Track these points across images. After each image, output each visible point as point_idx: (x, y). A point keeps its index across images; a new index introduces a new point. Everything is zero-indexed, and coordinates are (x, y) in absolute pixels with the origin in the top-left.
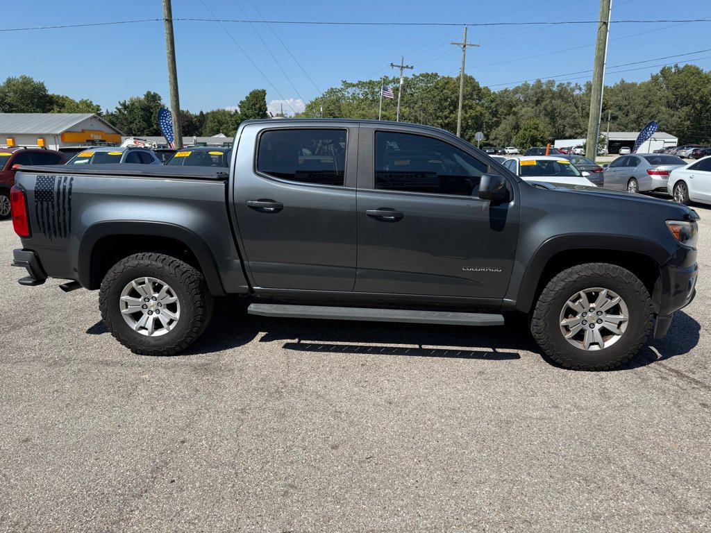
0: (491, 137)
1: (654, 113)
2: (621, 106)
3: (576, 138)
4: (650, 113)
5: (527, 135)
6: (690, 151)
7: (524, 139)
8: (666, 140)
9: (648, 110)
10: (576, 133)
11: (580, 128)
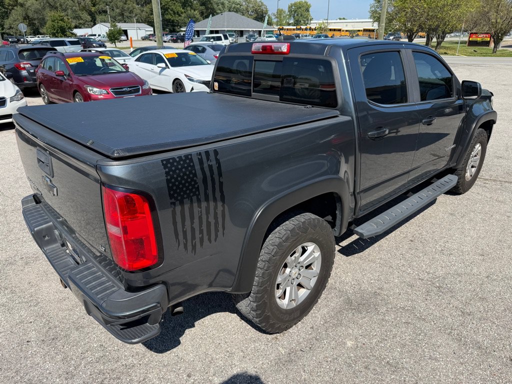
0: (6, 26)
1: (131, 8)
2: (107, 3)
3: (80, 28)
4: (128, 8)
5: (56, 26)
6: (169, 37)
7: (54, 30)
8: (147, 29)
9: (127, 6)
10: (80, 24)
11: (82, 19)
